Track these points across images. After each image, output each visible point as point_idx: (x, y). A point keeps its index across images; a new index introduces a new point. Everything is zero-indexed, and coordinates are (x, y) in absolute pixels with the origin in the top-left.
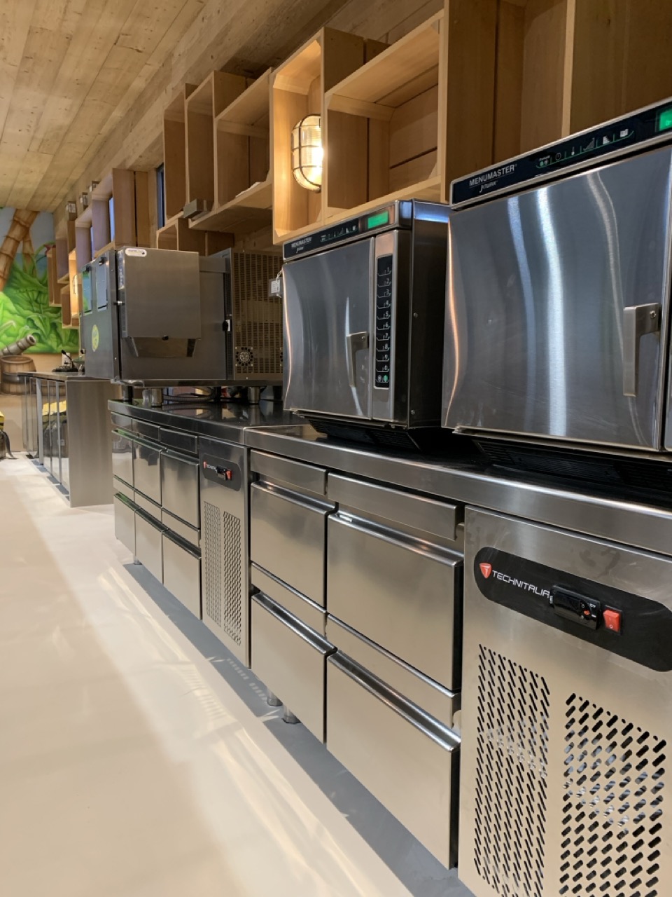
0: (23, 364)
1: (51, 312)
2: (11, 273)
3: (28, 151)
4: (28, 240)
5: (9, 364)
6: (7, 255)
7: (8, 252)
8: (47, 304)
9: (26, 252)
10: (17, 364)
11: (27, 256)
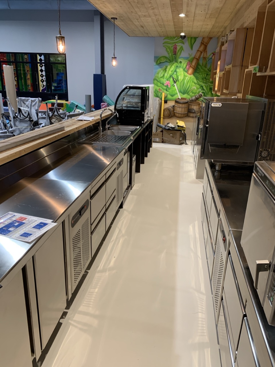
0: (196, 105)
1: (211, 83)
2: (197, 66)
3: (206, 18)
4: (206, 51)
5: (191, 105)
6: (197, 59)
7: (197, 57)
8: (209, 79)
9: (204, 57)
10: (194, 105)
11: (204, 58)
